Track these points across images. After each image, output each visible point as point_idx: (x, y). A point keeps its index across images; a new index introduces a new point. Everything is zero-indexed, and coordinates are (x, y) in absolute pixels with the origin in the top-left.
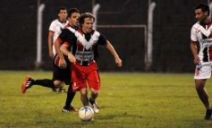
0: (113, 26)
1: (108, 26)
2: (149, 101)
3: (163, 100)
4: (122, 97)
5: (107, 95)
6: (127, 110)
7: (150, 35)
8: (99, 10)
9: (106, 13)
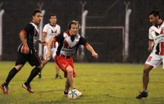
0: (98, 27)
1: (94, 27)
2: (126, 85)
3: (136, 85)
4: (104, 83)
5: (93, 81)
6: (109, 93)
7: (127, 35)
8: (88, 15)
9: (93, 17)
